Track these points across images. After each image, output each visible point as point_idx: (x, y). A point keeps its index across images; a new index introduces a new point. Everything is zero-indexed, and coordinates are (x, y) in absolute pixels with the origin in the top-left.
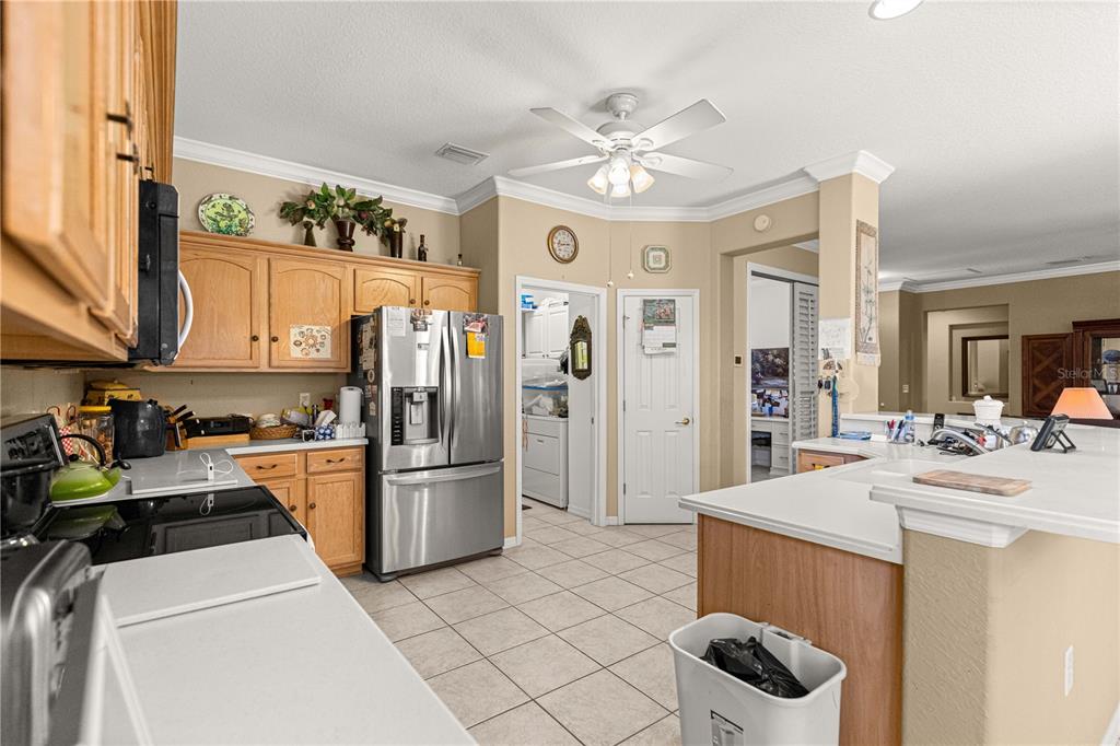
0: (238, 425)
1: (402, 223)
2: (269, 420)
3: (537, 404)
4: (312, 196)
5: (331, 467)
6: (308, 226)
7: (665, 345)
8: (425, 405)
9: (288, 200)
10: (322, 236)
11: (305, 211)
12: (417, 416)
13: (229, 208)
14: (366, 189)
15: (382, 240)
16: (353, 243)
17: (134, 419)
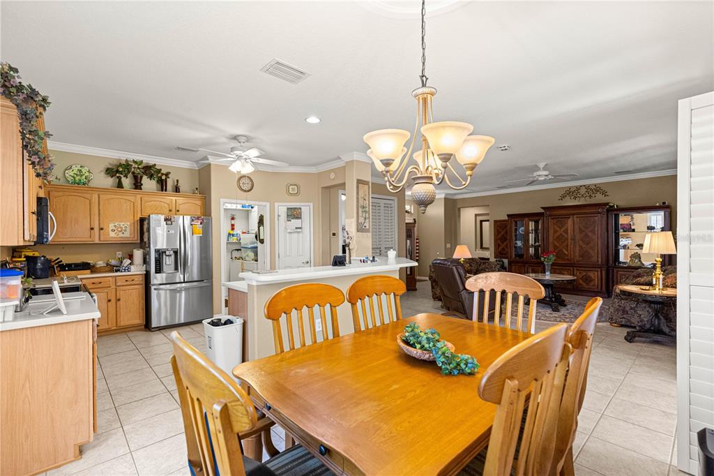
0: (85, 266)
1: (167, 175)
2: (101, 264)
3: (247, 256)
4: (120, 165)
5: (128, 283)
6: (120, 178)
7: (296, 228)
8: (173, 256)
9: (110, 167)
10: (127, 182)
11: (118, 171)
12: (168, 262)
13: (80, 171)
14: (148, 160)
15: (158, 182)
16: (142, 185)
17: (36, 263)
